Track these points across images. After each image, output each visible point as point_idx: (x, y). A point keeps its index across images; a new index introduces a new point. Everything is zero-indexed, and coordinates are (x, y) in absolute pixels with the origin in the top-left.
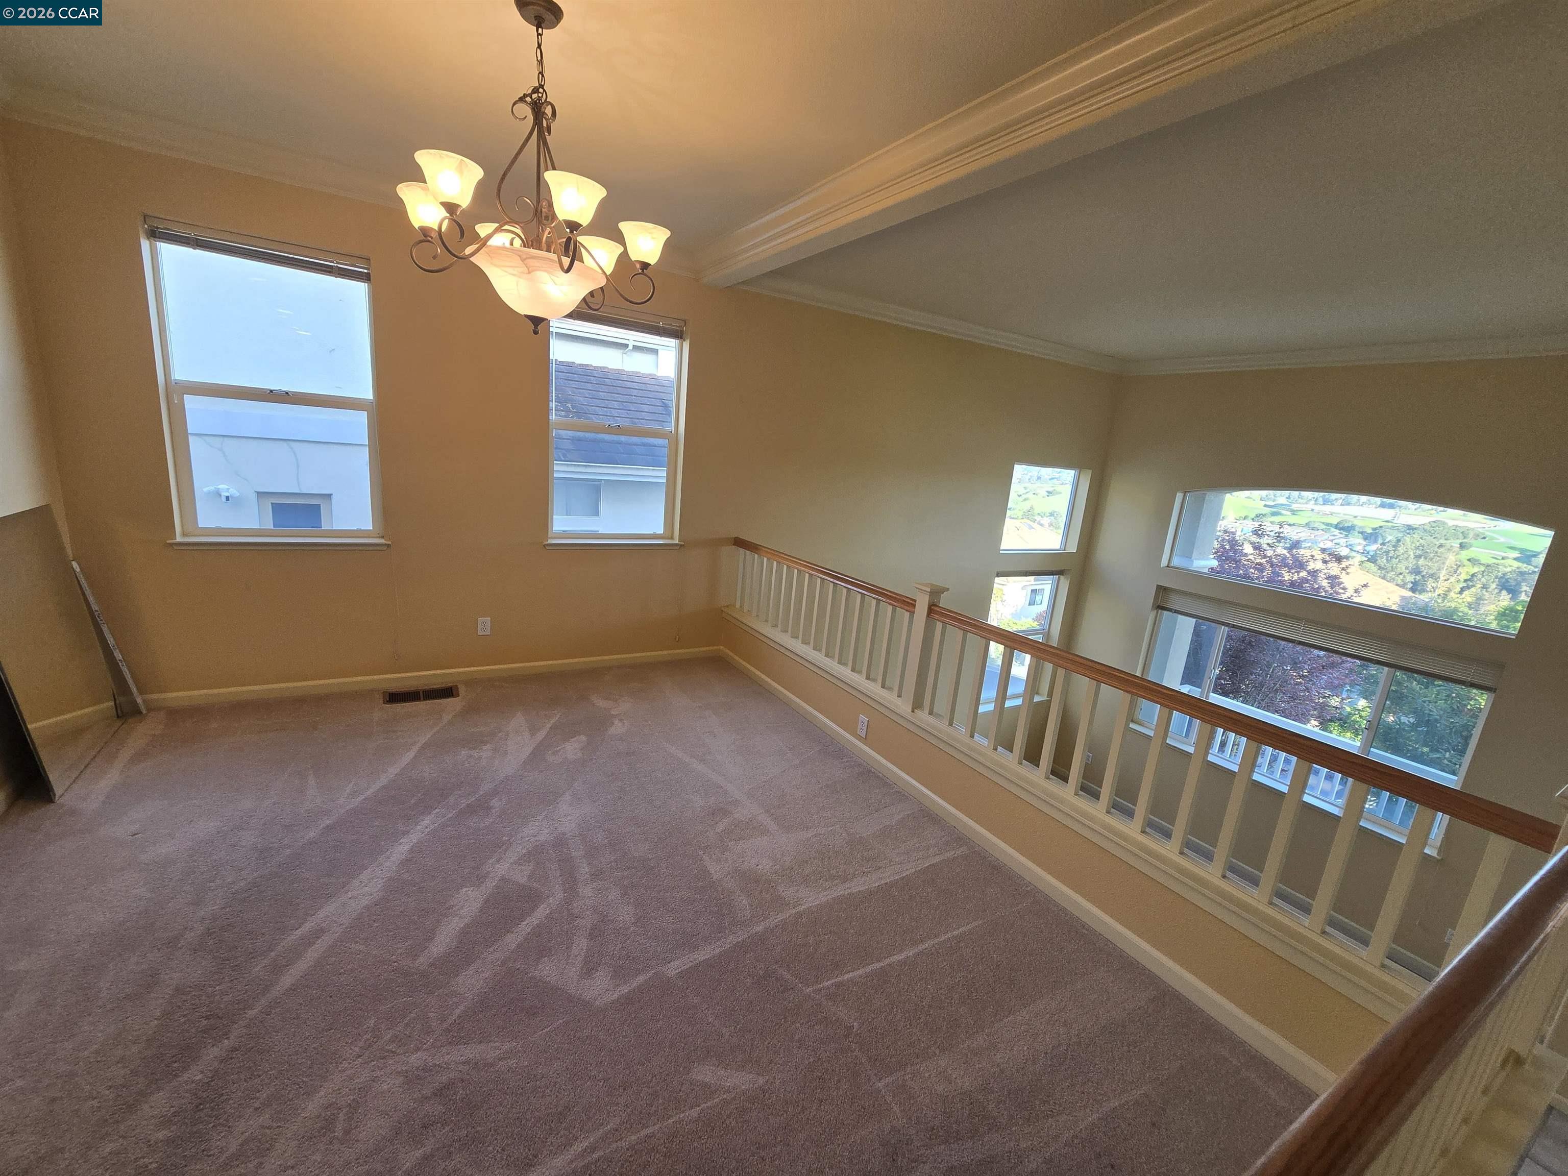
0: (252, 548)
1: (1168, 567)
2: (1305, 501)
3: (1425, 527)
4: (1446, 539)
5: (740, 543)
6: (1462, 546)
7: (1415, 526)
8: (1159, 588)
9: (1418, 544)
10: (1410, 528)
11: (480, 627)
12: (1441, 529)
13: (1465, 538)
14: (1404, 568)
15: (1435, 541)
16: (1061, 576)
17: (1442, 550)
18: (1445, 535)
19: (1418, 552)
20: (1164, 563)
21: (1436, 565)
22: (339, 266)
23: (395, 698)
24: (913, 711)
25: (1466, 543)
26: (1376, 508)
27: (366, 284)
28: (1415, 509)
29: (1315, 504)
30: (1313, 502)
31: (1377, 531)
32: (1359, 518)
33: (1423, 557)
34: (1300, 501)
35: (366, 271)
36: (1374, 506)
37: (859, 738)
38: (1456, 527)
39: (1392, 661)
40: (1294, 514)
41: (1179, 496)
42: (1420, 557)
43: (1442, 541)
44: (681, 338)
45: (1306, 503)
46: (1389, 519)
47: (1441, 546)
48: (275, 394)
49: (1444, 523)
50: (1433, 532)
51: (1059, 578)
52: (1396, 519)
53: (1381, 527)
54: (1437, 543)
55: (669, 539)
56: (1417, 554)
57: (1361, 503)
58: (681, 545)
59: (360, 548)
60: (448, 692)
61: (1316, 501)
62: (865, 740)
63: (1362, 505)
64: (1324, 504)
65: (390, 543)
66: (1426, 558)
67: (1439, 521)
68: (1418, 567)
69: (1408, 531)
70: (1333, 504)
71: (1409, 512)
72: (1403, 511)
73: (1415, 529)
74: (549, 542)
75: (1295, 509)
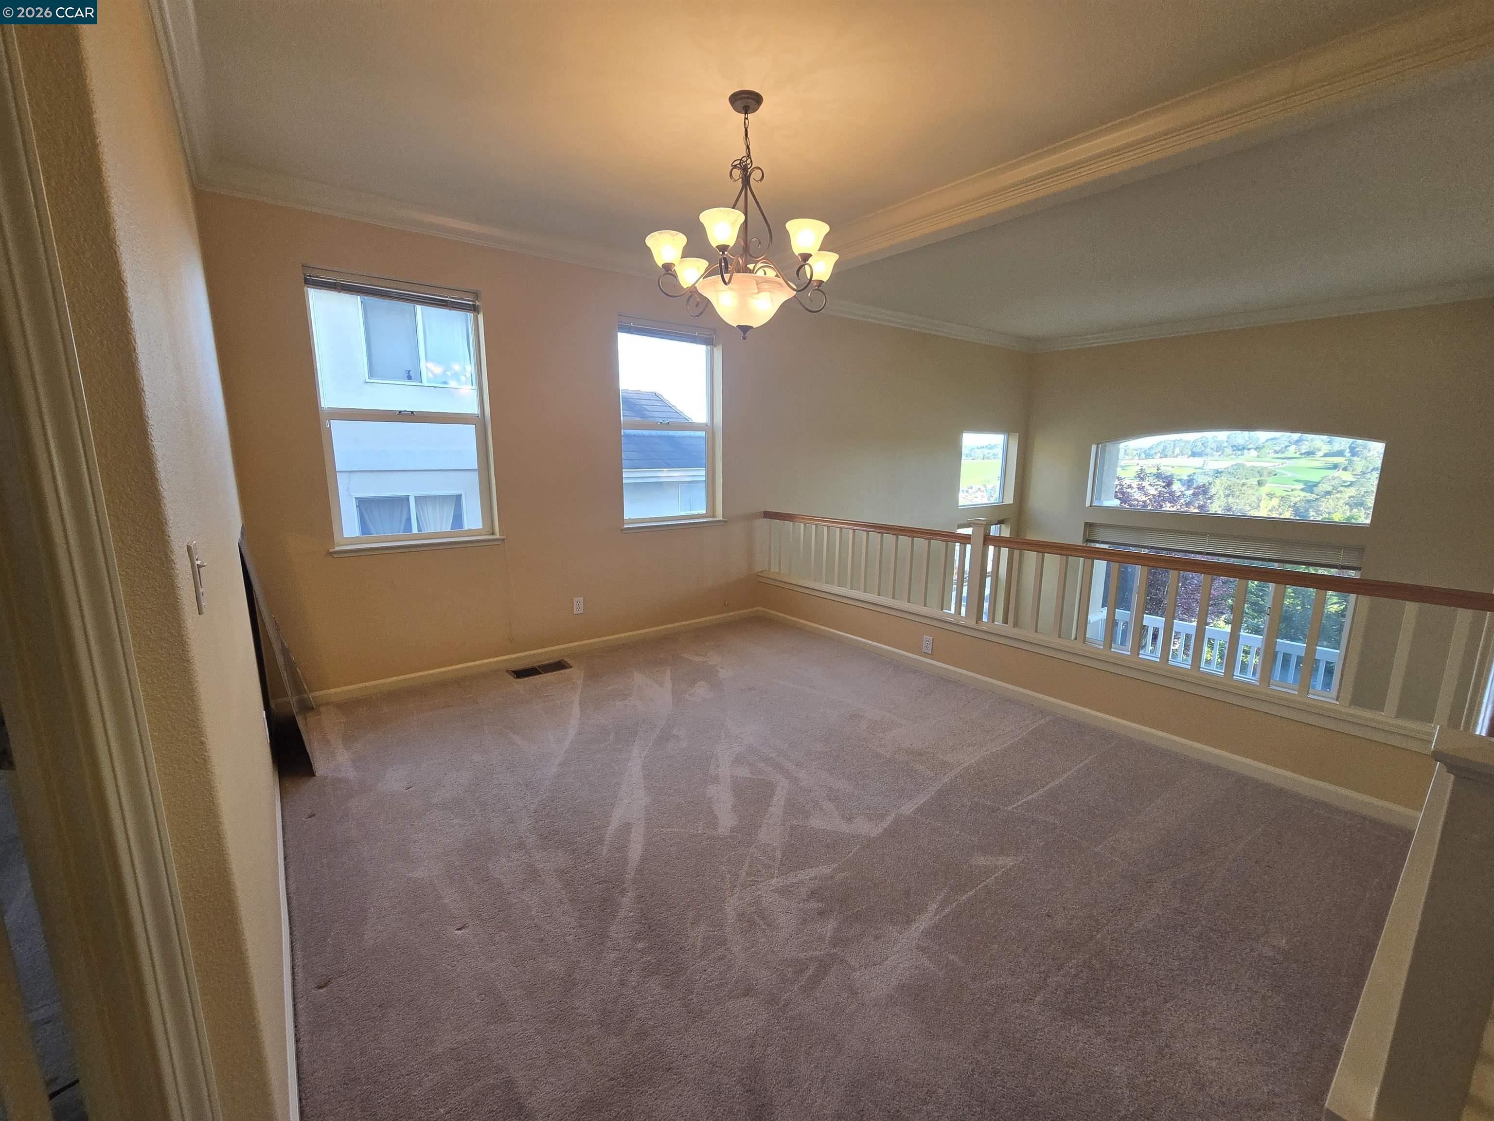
0: (389, 551)
1: (1091, 506)
2: (1130, 457)
3: (1229, 470)
4: (1247, 479)
5: (769, 515)
6: (1260, 483)
7: (1220, 470)
8: (1086, 524)
9: (1226, 485)
10: (1218, 473)
11: (575, 606)
12: (1242, 470)
13: (1261, 476)
14: (1218, 506)
15: (1238, 481)
16: (1002, 525)
17: (1245, 488)
18: (1246, 476)
19: (1227, 492)
20: (1088, 504)
21: (1242, 501)
22: (452, 300)
23: (520, 674)
24: (977, 623)
25: (1262, 480)
26: (1188, 458)
27: (472, 314)
28: (1219, 456)
29: (1139, 459)
30: (1137, 458)
31: (1192, 477)
32: (1176, 467)
33: (1231, 496)
34: (1127, 457)
35: (471, 303)
36: (1186, 456)
37: (925, 655)
38: (1253, 468)
39: (1282, 558)
40: (1123, 469)
41: (1094, 447)
42: (1228, 495)
43: (1244, 481)
44: (713, 345)
45: (1132, 459)
46: (1200, 466)
47: (1243, 485)
48: (404, 415)
49: (1243, 465)
50: (1235, 473)
51: (1000, 526)
52: (1205, 465)
53: (1194, 473)
54: (1241, 482)
55: (711, 517)
56: (1226, 494)
57: (1176, 455)
58: (725, 522)
59: (474, 545)
60: (559, 665)
61: (1139, 456)
62: (931, 656)
63: (1176, 457)
64: (1146, 458)
65: (505, 537)
66: (1233, 497)
67: (1239, 464)
68: (1228, 505)
69: (1216, 475)
70: (1153, 458)
71: (1215, 458)
72: (1210, 458)
73: (1221, 472)
74: (625, 527)
75: (1124, 465)
